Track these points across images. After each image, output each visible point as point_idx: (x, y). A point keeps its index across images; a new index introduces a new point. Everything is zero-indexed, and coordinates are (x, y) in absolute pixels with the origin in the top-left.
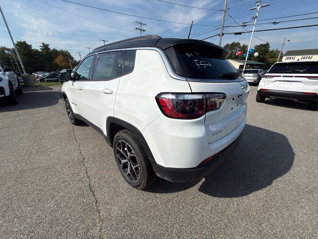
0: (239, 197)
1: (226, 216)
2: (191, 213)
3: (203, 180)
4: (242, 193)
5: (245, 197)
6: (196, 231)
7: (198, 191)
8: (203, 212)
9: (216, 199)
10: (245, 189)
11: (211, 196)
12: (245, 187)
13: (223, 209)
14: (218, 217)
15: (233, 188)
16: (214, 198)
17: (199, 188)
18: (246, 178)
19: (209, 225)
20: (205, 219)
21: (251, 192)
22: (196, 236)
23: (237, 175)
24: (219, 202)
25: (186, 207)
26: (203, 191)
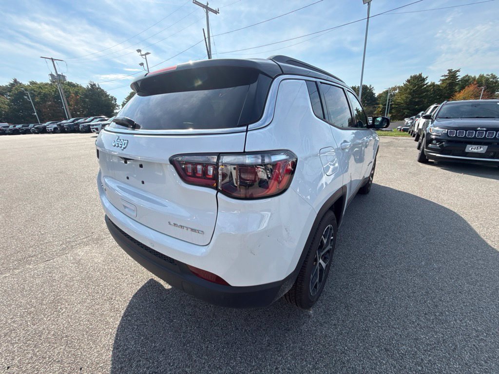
0: (117, 331)
3: (167, 286)
4: (120, 340)
5: (112, 342)
10: (126, 350)
12: (129, 354)
15: (136, 327)
18: (148, 368)
21: (116, 359)
23: (164, 350)
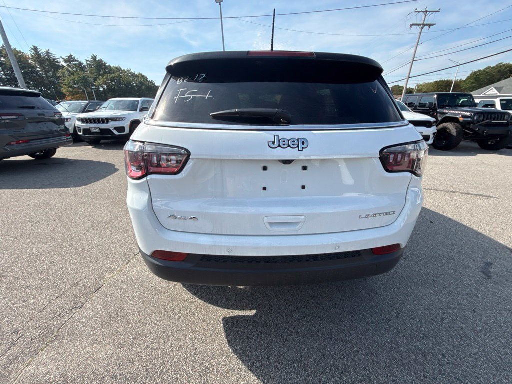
1: (204, 379)
2: (176, 332)
6: (153, 352)
7: (221, 318)
8: (189, 344)
9: (227, 348)
11: (226, 340)
13: (214, 369)
14: (194, 368)
16: (227, 345)
17: (228, 316)
19: (172, 362)
20: (177, 353)
22: (145, 356)
24: (223, 356)
25: (182, 321)
26: (227, 324)
